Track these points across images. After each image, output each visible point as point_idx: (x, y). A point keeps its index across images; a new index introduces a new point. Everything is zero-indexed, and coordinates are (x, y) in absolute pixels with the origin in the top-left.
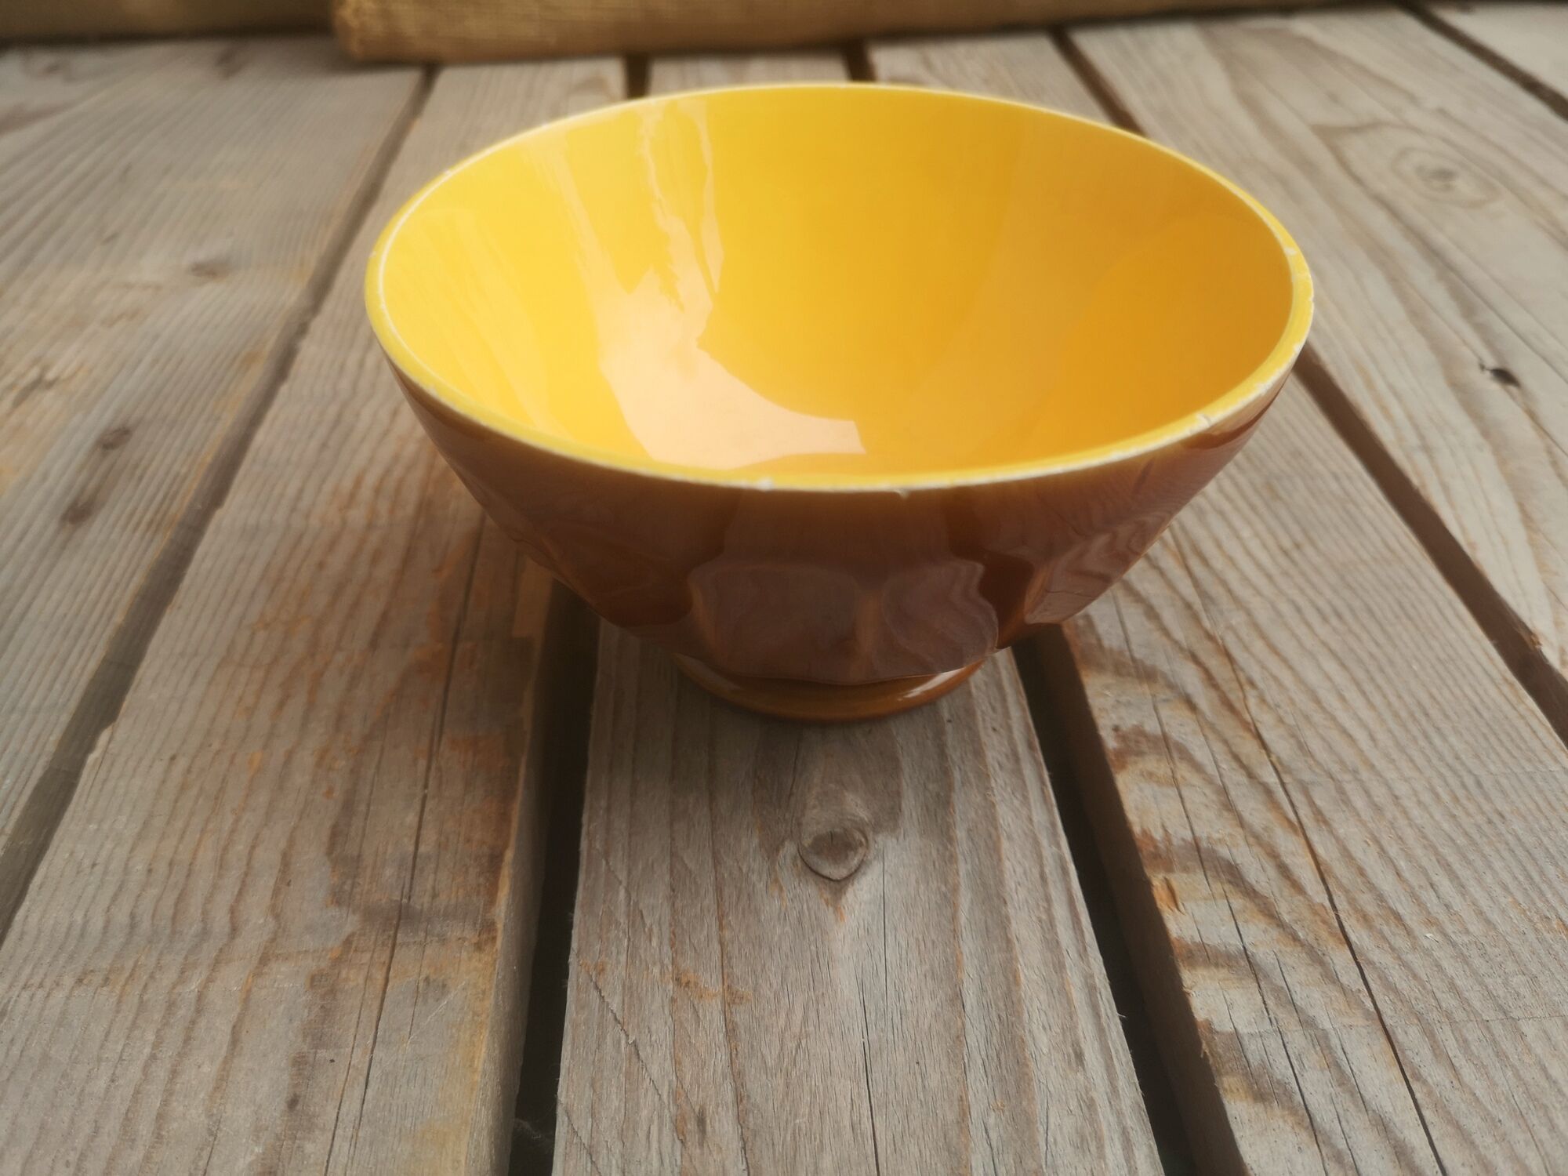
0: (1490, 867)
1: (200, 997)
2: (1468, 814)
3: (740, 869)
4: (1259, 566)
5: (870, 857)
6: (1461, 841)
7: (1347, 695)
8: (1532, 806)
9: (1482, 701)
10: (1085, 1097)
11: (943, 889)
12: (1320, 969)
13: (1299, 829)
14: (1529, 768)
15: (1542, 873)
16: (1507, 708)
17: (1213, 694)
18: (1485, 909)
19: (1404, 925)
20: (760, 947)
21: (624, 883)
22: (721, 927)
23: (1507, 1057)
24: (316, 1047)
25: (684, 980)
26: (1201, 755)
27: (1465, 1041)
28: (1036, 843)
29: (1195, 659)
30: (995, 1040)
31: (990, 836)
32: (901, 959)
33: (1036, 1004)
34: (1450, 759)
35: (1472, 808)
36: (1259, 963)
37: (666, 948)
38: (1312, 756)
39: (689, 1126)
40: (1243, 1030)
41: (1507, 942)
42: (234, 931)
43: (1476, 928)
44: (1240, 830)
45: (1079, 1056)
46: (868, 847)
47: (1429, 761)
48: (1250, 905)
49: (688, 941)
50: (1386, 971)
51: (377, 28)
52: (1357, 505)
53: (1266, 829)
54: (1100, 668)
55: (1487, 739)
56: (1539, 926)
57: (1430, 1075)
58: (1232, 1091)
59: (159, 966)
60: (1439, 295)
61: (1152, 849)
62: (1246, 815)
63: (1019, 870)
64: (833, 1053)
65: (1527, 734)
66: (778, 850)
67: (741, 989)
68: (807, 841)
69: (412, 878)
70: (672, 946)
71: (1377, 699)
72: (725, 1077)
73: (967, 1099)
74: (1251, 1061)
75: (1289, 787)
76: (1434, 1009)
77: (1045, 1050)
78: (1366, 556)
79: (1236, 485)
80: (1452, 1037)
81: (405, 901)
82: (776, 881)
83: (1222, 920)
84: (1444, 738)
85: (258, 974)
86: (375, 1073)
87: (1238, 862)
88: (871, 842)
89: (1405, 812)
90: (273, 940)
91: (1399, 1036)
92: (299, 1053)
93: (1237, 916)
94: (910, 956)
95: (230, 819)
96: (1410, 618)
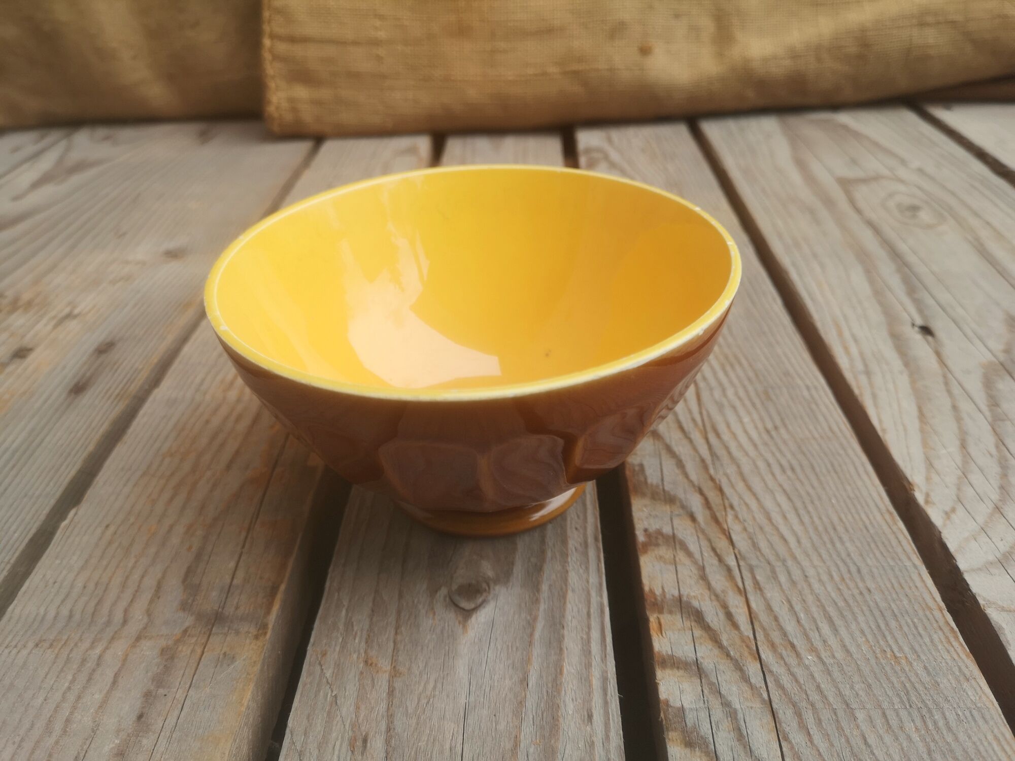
0: (856, 619)
1: (100, 657)
2: (849, 589)
3: (413, 602)
4: (751, 439)
5: (490, 597)
6: (841, 604)
7: (788, 516)
8: (889, 586)
9: (871, 523)
10: (589, 740)
11: (529, 618)
12: (739, 673)
13: (743, 592)
14: (892, 563)
15: (887, 624)
16: (885, 527)
17: (707, 512)
18: (847, 644)
19: (796, 651)
20: (416, 645)
21: (346, 607)
22: (396, 633)
23: (843, 731)
24: (158, 687)
25: (370, 662)
26: (693, 547)
27: (820, 720)
28: (589, 594)
29: (701, 492)
30: (542, 705)
31: (562, 589)
32: (496, 656)
33: (571, 686)
34: (844, 555)
35: (852, 585)
36: (704, 667)
37: (363, 644)
38: (760, 551)
39: (357, 743)
40: (686, 706)
41: (857, 664)
42: (125, 622)
43: (840, 655)
44: (707, 591)
45: (590, 717)
46: (489, 592)
47: (831, 556)
48: (705, 635)
49: (376, 640)
50: (780, 677)
51: (288, 117)
52: (817, 405)
53: (723, 591)
54: (643, 495)
55: (869, 545)
56: (879, 655)
57: (794, 738)
58: (673, 741)
59: (81, 639)
60: (895, 282)
61: (653, 600)
62: (713, 583)
63: (575, 609)
64: (447, 707)
65: (894, 542)
66: (436, 592)
67: (402, 669)
68: (455, 587)
69: (227, 598)
70: (367, 642)
71: (806, 519)
72: (383, 717)
73: (520, 737)
74: (688, 724)
75: (743, 569)
76: (805, 700)
77: (571, 712)
78: (817, 435)
79: (747, 391)
80: (812, 717)
81: (220, 610)
82: (433, 609)
83: (686, 642)
84: (842, 543)
85: (133, 646)
86: (188, 703)
87: (703, 610)
88: (492, 589)
89: (810, 585)
90: (145, 628)
91: (780, 715)
92: (148, 690)
93: (695, 640)
94: (502, 655)
95: (133, 560)
96: (836, 472)
